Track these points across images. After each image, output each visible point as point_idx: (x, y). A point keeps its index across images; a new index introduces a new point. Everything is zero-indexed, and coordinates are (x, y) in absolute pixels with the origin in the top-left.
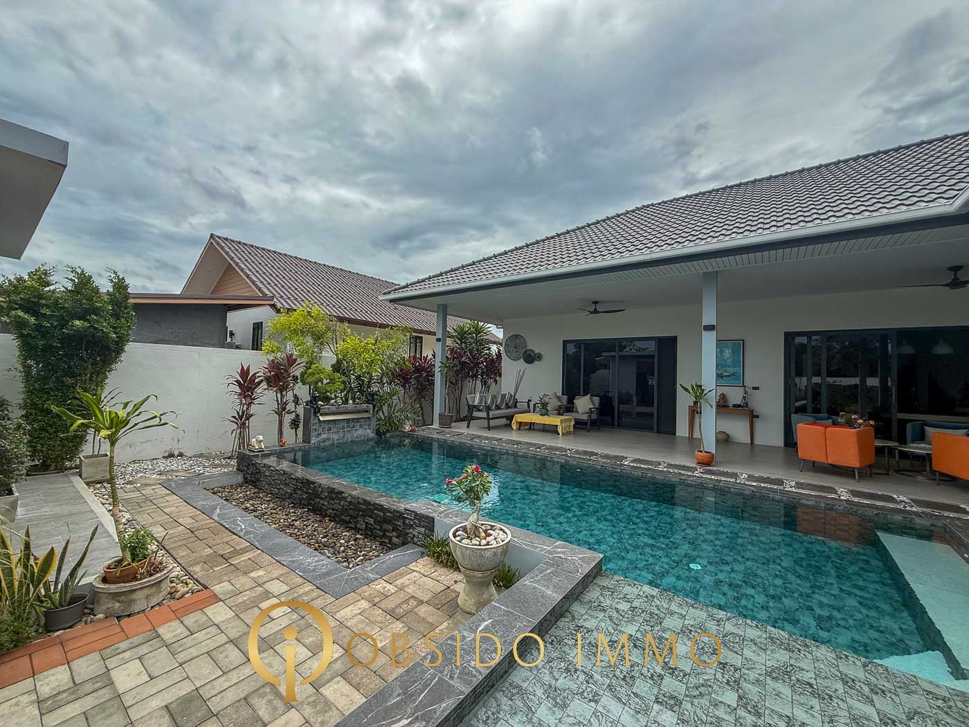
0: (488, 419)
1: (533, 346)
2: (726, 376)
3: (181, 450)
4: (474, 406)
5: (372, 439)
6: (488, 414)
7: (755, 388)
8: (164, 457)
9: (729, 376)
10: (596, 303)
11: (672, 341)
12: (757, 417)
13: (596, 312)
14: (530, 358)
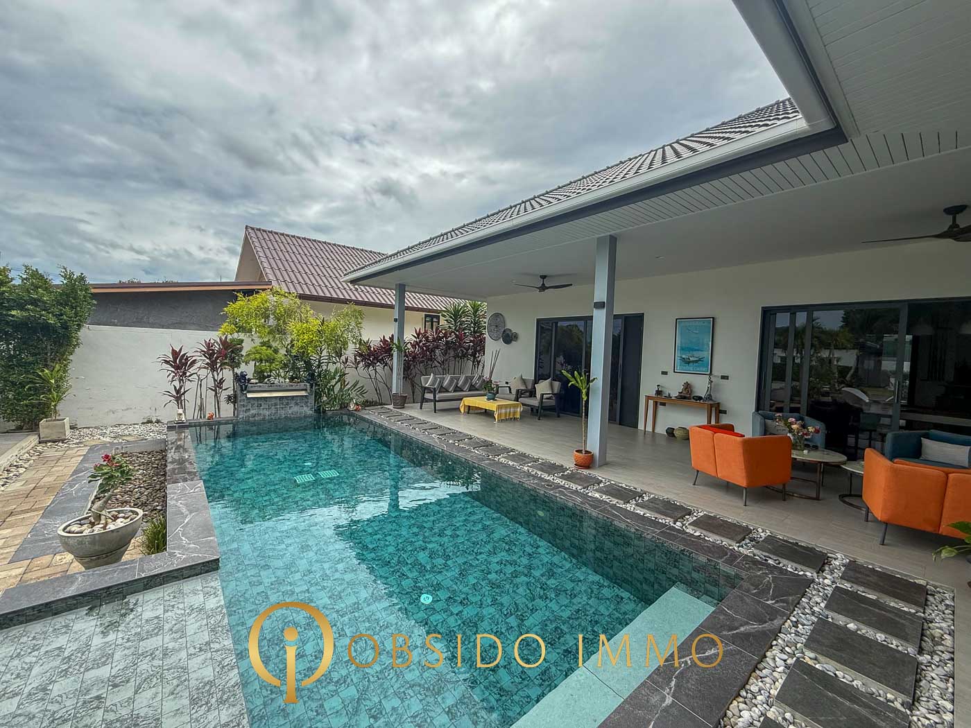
0: (435, 401)
1: (511, 325)
2: (693, 362)
3: (158, 418)
4: (426, 388)
5: (310, 416)
6: (435, 397)
7: (724, 377)
8: (143, 423)
9: (696, 362)
10: (544, 277)
11: (639, 318)
12: (725, 412)
13: (543, 288)
14: (509, 338)
